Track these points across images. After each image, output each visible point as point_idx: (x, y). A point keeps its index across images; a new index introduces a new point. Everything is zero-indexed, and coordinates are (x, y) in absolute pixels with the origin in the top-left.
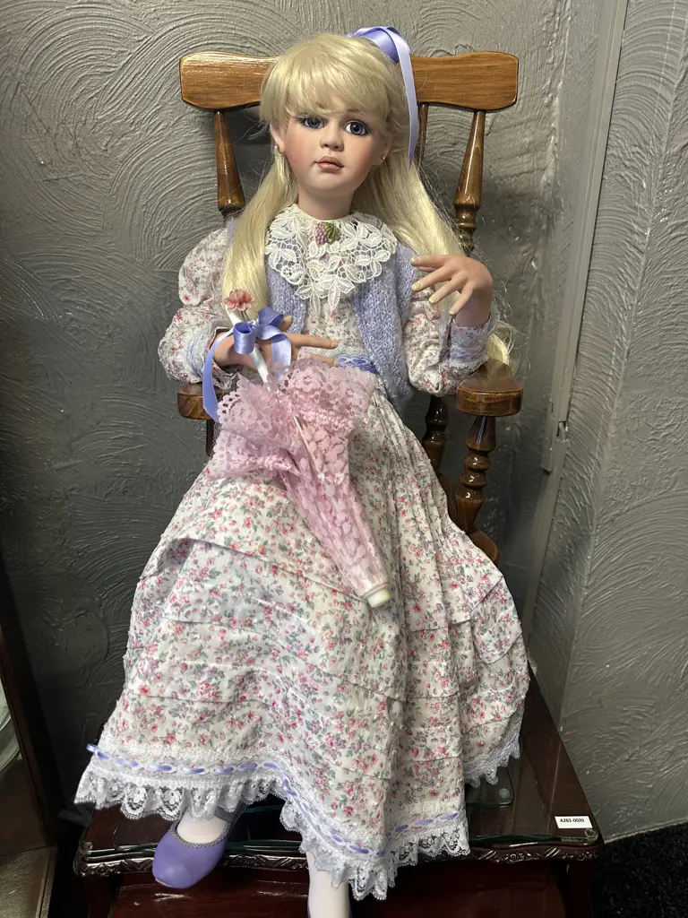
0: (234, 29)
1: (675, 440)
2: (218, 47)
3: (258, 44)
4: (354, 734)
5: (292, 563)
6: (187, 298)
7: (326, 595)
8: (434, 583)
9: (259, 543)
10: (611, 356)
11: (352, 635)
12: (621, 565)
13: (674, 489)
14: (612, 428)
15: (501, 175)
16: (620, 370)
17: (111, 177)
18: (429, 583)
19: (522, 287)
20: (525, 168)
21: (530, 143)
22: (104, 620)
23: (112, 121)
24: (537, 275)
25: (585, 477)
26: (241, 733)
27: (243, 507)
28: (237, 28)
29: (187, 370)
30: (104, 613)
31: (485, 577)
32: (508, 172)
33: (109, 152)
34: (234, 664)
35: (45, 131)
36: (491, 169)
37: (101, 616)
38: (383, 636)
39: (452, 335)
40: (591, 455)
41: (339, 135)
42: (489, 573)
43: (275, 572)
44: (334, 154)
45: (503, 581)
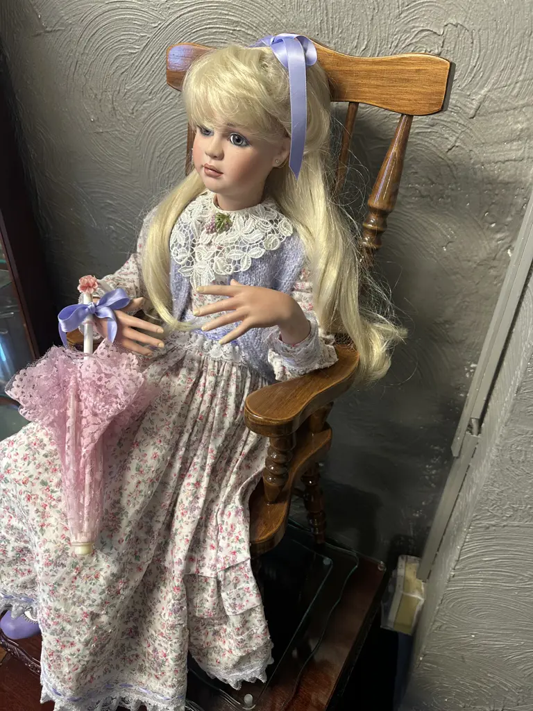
0: (228, 15)
2: (215, 30)
3: (247, 27)
4: (57, 623)
5: (44, 497)
7: (57, 529)
8: (183, 541)
9: (27, 475)
11: (68, 562)
15: (482, 160)
17: (136, 134)
18: (181, 540)
19: (493, 272)
20: (513, 155)
21: (522, 130)
23: (137, 90)
27: (29, 445)
28: (230, 13)
31: (234, 553)
32: (492, 158)
33: (135, 114)
34: (16, 539)
35: (94, 97)
36: (472, 153)
38: (101, 570)
42: (239, 550)
43: (29, 499)
44: (213, 163)
45: (249, 562)
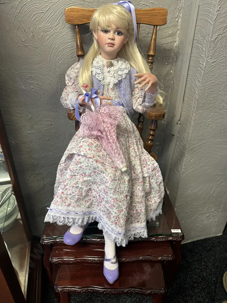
1: (211, 126)
2: (76, 4)
3: (88, 3)
4: (117, 203)
5: (101, 160)
6: (68, 83)
7: (110, 168)
8: (139, 166)
9: (93, 155)
10: (193, 101)
11: (117, 179)
12: (195, 162)
13: (210, 140)
14: (192, 122)
15: (162, 43)
16: (195, 105)
17: (44, 45)
18: (138, 166)
19: (168, 78)
20: (170, 41)
21: (171, 33)
22: (43, 178)
23: (44, 27)
24: (172, 74)
25: (184, 137)
26: (88, 204)
27: (88, 145)
29: (70, 106)
30: (43, 176)
31: (153, 165)
32: (164, 43)
33: (43, 37)
34: (86, 186)
35: (24, 31)
36: (159, 42)
37: (42, 176)
38: (125, 179)
39: (146, 96)
40: (186, 130)
41: (113, 35)
42: (154, 163)
43: (97, 162)
44: (112, 42)
45: (158, 166)
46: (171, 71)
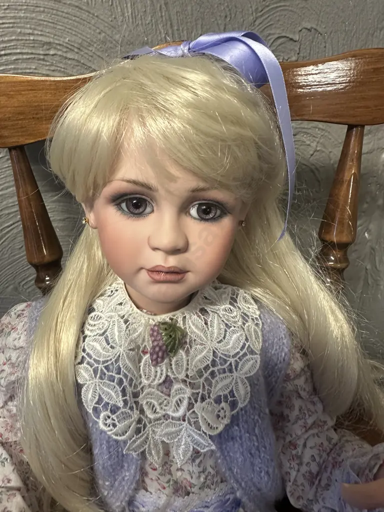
3: (65, 50)
24: (369, 244)
46: (366, 235)
